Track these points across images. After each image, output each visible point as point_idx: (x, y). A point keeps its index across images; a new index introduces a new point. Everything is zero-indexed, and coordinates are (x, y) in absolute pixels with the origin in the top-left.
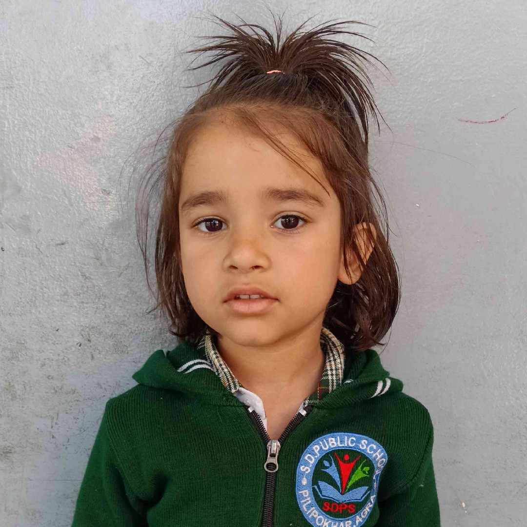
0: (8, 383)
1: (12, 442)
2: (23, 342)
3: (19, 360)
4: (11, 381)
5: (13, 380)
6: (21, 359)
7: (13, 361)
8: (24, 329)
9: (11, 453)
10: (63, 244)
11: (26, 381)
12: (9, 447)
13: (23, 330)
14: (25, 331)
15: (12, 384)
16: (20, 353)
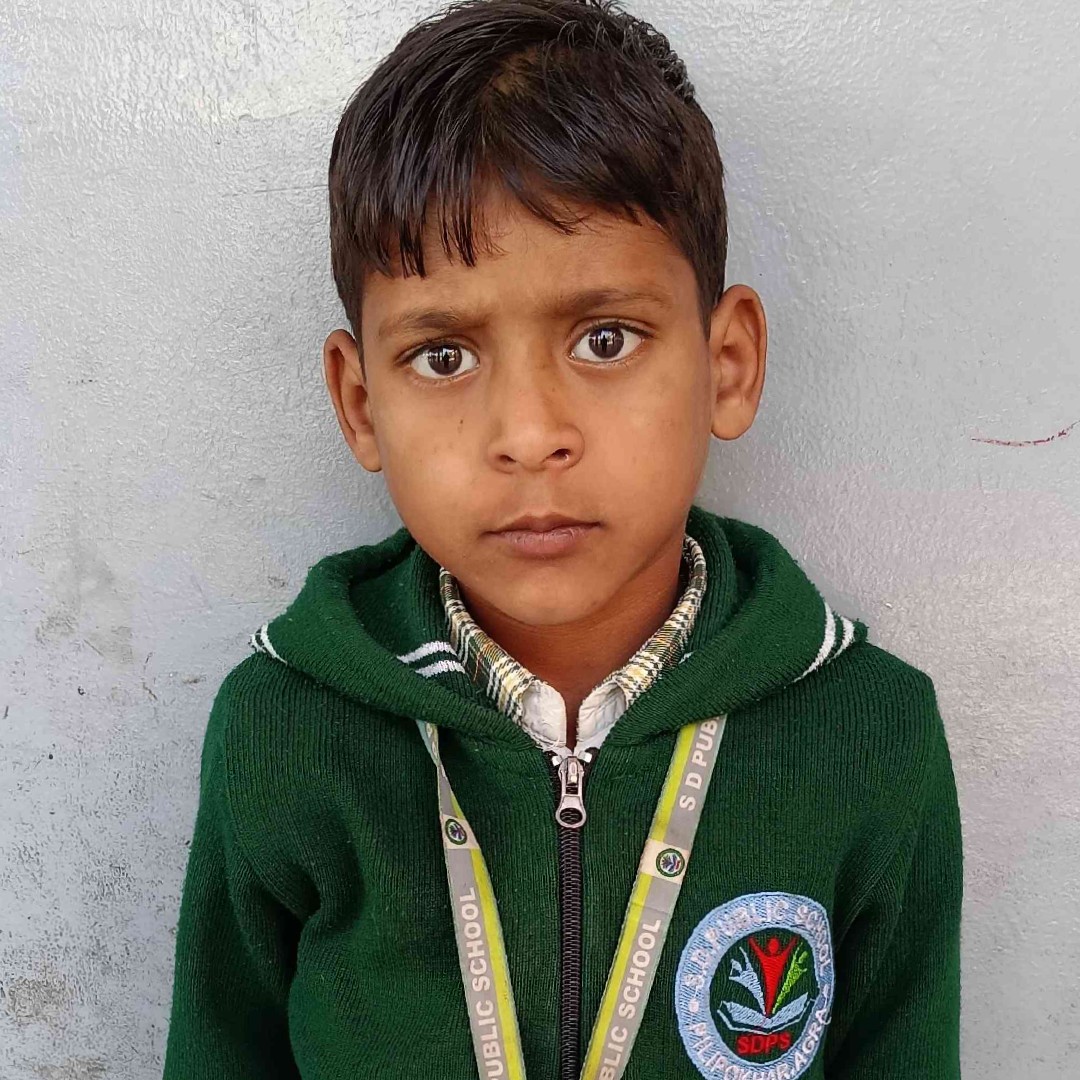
0: (95, 942)
1: (106, 1051)
2: (122, 866)
3: (114, 899)
4: (100, 938)
5: (103, 938)
6: (118, 897)
7: (104, 902)
8: (124, 841)
9: (102, 1070)
10: (195, 682)
11: (130, 939)
12: (99, 1059)
13: (122, 844)
14: (126, 844)
15: (102, 943)
16: (116, 886)
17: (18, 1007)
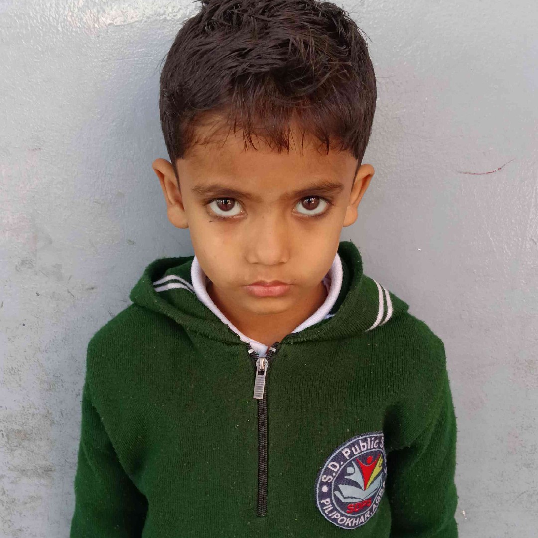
0: (47, 411)
1: (52, 462)
2: (59, 375)
3: (55, 391)
5: (51, 409)
7: (50, 392)
11: (63, 409)
12: (50, 466)
17: (10, 442)
